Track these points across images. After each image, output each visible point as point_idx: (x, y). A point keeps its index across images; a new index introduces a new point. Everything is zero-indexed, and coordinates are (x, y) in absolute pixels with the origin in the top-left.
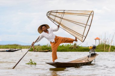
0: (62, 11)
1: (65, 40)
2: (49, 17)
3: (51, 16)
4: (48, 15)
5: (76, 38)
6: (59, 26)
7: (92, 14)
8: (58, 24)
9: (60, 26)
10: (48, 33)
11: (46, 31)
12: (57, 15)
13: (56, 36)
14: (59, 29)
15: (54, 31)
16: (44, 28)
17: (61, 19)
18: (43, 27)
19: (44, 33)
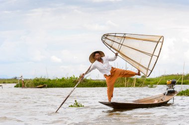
0: (122, 35)
1: (125, 73)
2: (104, 42)
3: (107, 41)
4: (104, 39)
5: (139, 71)
6: (117, 55)
7: (161, 40)
8: (116, 52)
9: (119, 54)
10: (102, 63)
11: (100, 60)
12: (116, 39)
13: (112, 67)
14: (116, 58)
15: (110, 60)
16: (97, 56)
17: (120, 45)
18: (97, 54)
19: (97, 63)
